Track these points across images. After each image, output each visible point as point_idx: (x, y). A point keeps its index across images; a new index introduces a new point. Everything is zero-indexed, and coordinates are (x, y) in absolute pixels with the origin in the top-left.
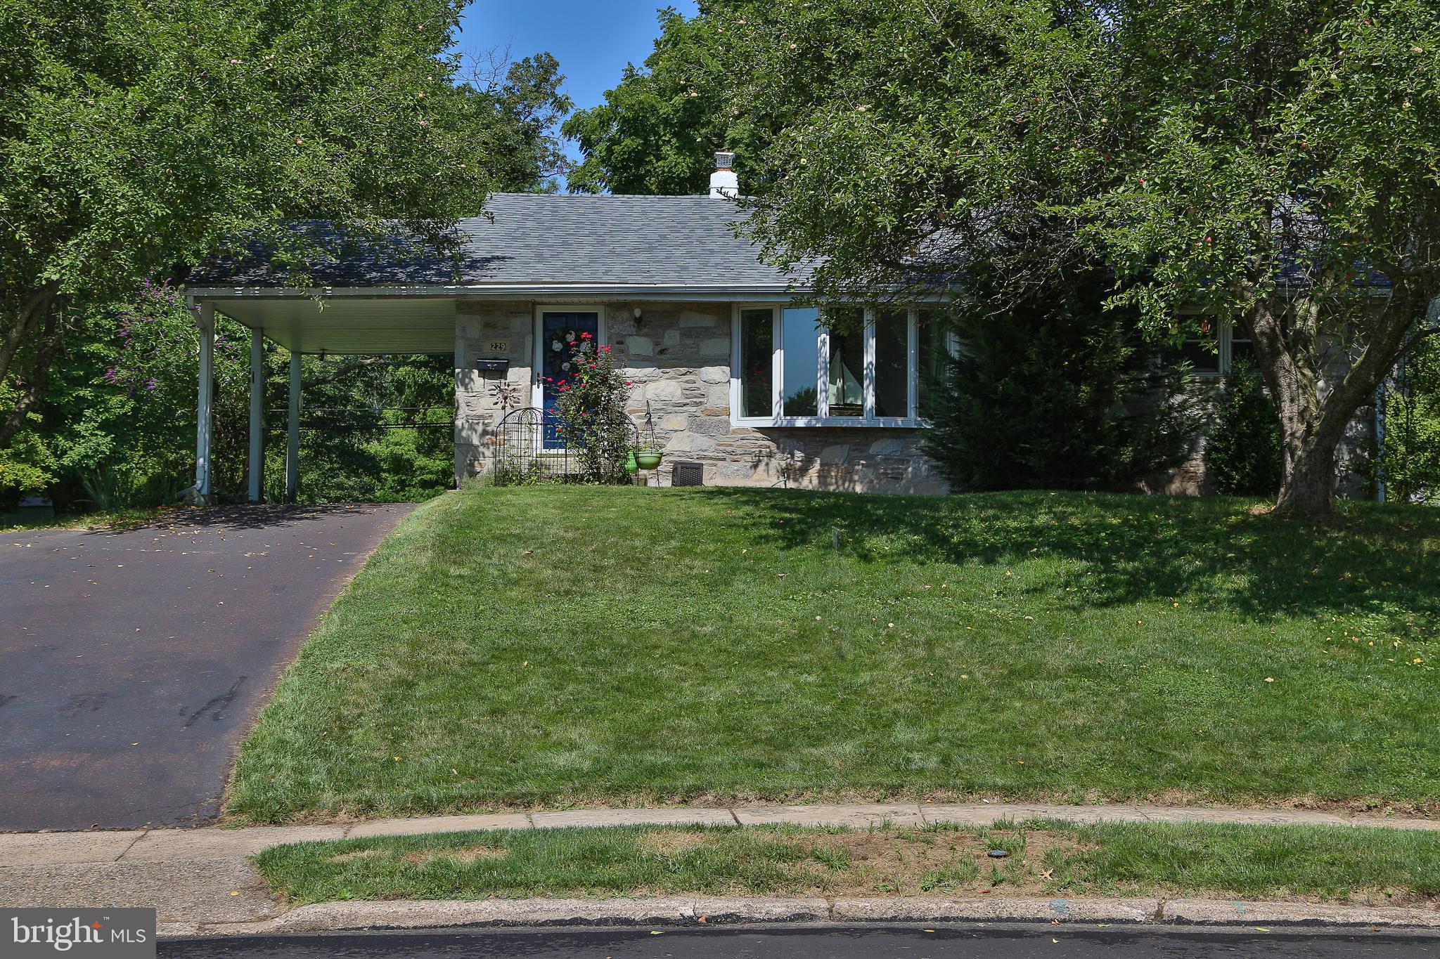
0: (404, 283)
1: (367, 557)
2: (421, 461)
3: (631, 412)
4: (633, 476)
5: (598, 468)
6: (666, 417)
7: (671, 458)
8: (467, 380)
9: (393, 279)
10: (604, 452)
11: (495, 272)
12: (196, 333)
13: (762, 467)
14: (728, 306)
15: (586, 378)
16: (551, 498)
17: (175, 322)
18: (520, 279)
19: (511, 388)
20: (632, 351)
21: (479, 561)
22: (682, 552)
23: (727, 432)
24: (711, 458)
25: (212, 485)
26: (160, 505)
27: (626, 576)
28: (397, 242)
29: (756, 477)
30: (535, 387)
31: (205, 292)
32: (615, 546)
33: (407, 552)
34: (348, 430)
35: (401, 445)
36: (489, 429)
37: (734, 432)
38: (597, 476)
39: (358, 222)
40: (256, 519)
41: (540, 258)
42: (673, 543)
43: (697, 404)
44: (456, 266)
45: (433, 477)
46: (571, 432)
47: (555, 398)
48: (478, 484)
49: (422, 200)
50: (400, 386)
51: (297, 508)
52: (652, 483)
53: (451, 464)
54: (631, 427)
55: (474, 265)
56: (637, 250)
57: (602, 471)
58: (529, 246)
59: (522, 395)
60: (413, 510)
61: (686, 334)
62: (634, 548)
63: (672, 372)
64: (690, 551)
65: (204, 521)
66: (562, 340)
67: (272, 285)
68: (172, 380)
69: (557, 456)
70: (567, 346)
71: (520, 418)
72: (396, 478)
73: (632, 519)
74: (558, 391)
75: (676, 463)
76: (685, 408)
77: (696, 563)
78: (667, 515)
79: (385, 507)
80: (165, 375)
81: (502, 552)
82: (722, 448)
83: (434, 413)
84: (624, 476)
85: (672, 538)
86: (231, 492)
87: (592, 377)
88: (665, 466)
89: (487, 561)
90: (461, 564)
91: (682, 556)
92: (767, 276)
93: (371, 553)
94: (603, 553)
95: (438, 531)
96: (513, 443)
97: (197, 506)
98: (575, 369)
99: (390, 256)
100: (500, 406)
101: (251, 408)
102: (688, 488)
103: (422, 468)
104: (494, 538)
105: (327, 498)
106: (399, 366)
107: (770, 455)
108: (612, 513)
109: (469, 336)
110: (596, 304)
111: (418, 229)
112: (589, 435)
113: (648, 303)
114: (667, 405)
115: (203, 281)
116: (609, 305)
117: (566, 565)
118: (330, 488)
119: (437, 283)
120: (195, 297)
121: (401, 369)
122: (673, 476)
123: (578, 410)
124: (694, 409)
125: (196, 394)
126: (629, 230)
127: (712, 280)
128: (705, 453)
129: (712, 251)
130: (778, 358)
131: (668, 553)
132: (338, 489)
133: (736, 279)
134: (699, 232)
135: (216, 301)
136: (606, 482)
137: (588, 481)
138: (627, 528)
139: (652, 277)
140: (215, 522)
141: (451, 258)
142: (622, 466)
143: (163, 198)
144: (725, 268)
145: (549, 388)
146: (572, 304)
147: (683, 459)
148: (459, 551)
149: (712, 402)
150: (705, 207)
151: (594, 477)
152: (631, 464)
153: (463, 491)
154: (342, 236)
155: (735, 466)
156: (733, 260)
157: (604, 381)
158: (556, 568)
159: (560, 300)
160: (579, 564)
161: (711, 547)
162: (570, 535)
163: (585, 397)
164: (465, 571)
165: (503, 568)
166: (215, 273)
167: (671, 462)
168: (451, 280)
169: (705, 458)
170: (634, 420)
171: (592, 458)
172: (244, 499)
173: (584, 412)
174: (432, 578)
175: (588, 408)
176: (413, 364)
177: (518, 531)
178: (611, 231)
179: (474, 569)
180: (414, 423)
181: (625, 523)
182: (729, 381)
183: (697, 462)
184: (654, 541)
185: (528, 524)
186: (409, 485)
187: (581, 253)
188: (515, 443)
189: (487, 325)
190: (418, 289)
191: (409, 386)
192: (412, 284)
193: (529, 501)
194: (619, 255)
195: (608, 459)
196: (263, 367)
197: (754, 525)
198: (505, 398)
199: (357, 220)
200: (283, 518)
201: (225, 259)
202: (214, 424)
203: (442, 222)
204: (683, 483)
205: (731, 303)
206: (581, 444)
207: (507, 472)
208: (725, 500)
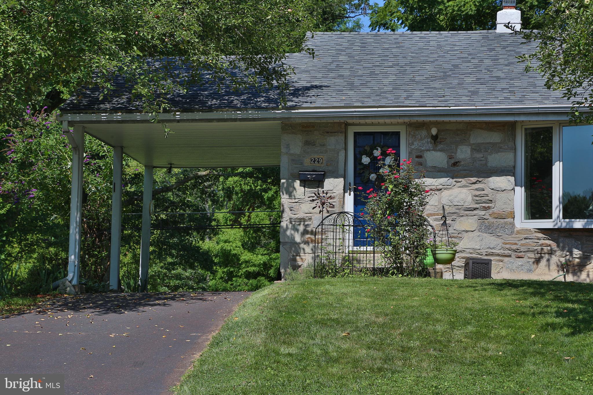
0: (239, 109)
1: (210, 337)
2: (246, 256)
3: (428, 216)
4: (431, 270)
5: (401, 263)
6: (458, 220)
7: (463, 255)
8: (291, 189)
9: (230, 106)
10: (406, 249)
11: (314, 98)
12: (68, 152)
13: (543, 262)
14: (513, 125)
15: (391, 186)
16: (363, 288)
17: (51, 143)
18: (335, 104)
19: (329, 195)
20: (430, 163)
21: (304, 341)
22: (478, 336)
23: (512, 232)
24: (498, 255)
25: (80, 277)
26: (39, 294)
27: (430, 356)
28: (233, 75)
29: (538, 271)
30: (347, 195)
31: (78, 117)
32: (419, 330)
33: (244, 333)
34: (187, 231)
35: (229, 242)
36: (309, 229)
37: (518, 232)
38: (400, 270)
39: (203, 58)
40: (118, 305)
41: (352, 86)
42: (470, 328)
43: (486, 209)
44: (281, 94)
45: (256, 269)
46: (379, 232)
47: (364, 204)
48: (300, 276)
49: (254, 39)
50: (229, 193)
51: (151, 296)
52: (447, 276)
53: (271, 259)
54: (429, 228)
55: (297, 92)
56: (433, 78)
57: (404, 265)
58: (342, 76)
59: (336, 202)
60: (247, 298)
61: (476, 148)
62: (435, 332)
63: (464, 181)
64: (485, 335)
65: (75, 308)
66: (370, 154)
67: (131, 111)
68: (48, 190)
69: (366, 252)
70: (374, 160)
71: (335, 221)
72: (225, 270)
73: (433, 306)
74: (366, 198)
75: (468, 259)
76: (475, 212)
77: (490, 346)
78: (463, 304)
79: (223, 295)
80: (42, 186)
81: (324, 334)
82: (508, 246)
83: (257, 216)
84: (423, 269)
85: (469, 324)
86: (96, 282)
87: (395, 186)
88: (458, 262)
89: (311, 342)
90: (290, 344)
91: (478, 339)
92: (547, 99)
93: (214, 334)
94: (410, 337)
95: (269, 316)
96: (329, 241)
97: (69, 294)
98: (381, 179)
99: (228, 87)
100: (317, 210)
101: (112, 213)
102: (479, 280)
103: (246, 262)
104: (316, 322)
105: (168, 287)
106: (228, 177)
107: (551, 253)
108: (415, 302)
109: (292, 152)
110: (398, 124)
111: (251, 64)
112: (393, 235)
113: (443, 122)
114: (459, 209)
115: (75, 108)
116: (410, 125)
117: (379, 346)
118: (170, 278)
119: (266, 109)
120: (69, 122)
121: (230, 179)
122: (466, 270)
123: (384, 214)
124: (483, 213)
125: (68, 202)
126: (427, 62)
127: (499, 103)
128: (493, 251)
129: (498, 78)
130: (557, 169)
131: (466, 337)
132: (177, 279)
133: (520, 101)
134: (488, 62)
135: (85, 125)
136: (408, 275)
137: (393, 274)
138: (429, 315)
139: (446, 101)
140: (85, 308)
141: (277, 88)
142: (421, 261)
143: (45, 41)
144: (510, 92)
145: (360, 196)
146: (379, 124)
147: (474, 255)
148: (288, 333)
149: (498, 207)
150: (492, 40)
151: (398, 271)
152: (429, 259)
153: (288, 282)
154: (187, 70)
155: (520, 262)
156: (516, 84)
157: (406, 189)
158: (369, 348)
159: (369, 121)
160: (389, 345)
161: (503, 332)
162: (381, 320)
163: (390, 203)
164: (293, 350)
165: (325, 348)
166: (85, 102)
167: (463, 258)
168: (278, 106)
169: (492, 254)
170: (432, 223)
171: (396, 254)
172: (106, 289)
173: (389, 215)
174: (266, 355)
175: (392, 212)
176: (241, 175)
177: (336, 317)
178: (411, 63)
179: (301, 348)
180: (240, 224)
181: (427, 310)
182: (513, 189)
183: (486, 258)
184: (453, 326)
185: (345, 310)
186: (236, 276)
187: (386, 81)
188: (331, 241)
189: (307, 143)
190: (251, 113)
191: (237, 194)
192: (246, 109)
193: (344, 290)
194: (418, 83)
195: (409, 255)
196: (122, 180)
197: (540, 313)
198: (323, 204)
199: (202, 57)
200: (140, 305)
201: (93, 90)
202: (83, 227)
203: (271, 58)
204: (474, 276)
205: (515, 122)
206: (386, 242)
207: (324, 266)
208: (514, 291)
